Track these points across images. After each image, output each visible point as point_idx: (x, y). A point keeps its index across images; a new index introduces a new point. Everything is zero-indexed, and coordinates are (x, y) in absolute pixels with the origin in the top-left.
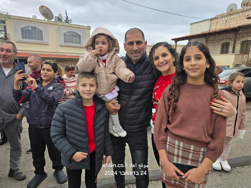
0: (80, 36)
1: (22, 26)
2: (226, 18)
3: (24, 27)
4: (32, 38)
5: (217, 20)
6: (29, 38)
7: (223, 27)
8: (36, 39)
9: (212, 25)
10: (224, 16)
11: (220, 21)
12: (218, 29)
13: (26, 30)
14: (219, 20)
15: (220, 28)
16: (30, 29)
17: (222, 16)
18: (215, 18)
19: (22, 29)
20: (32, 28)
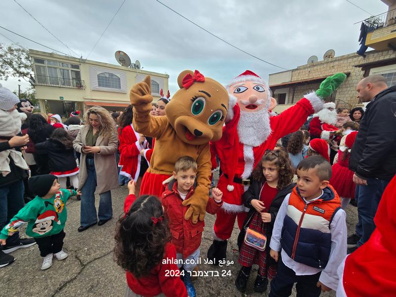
0: (158, 85)
1: (99, 73)
2: (309, 70)
3: (102, 73)
4: (109, 86)
5: (298, 71)
6: (106, 86)
7: (305, 78)
8: (113, 87)
9: (294, 75)
10: (307, 68)
11: (303, 72)
12: (300, 79)
13: (103, 77)
14: (301, 71)
15: (302, 79)
16: (107, 76)
17: (305, 67)
18: (297, 69)
19: (98, 76)
20: (109, 75)
